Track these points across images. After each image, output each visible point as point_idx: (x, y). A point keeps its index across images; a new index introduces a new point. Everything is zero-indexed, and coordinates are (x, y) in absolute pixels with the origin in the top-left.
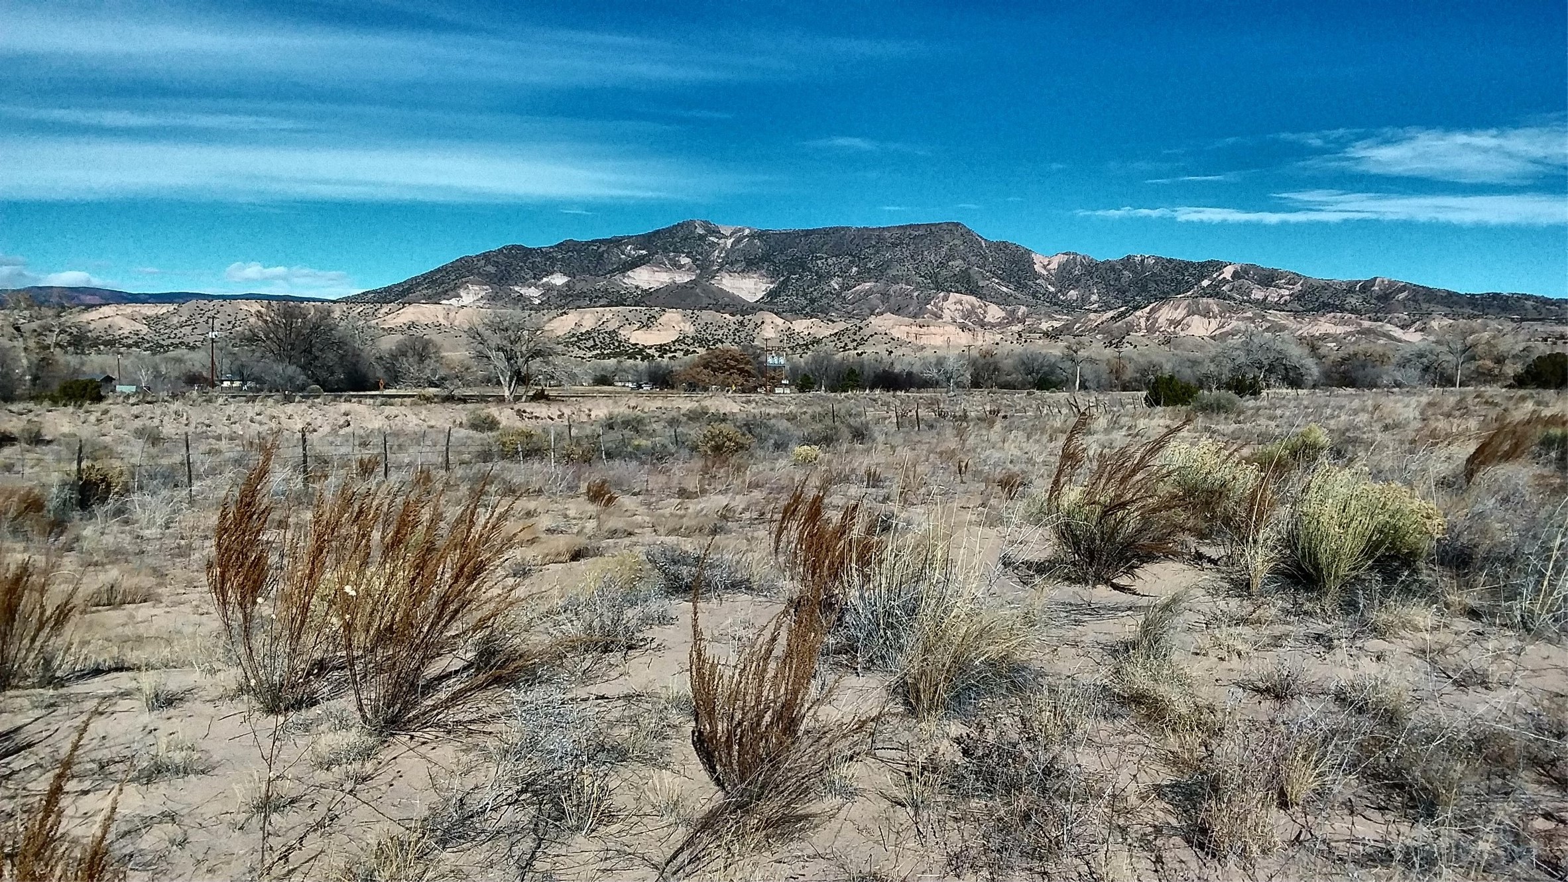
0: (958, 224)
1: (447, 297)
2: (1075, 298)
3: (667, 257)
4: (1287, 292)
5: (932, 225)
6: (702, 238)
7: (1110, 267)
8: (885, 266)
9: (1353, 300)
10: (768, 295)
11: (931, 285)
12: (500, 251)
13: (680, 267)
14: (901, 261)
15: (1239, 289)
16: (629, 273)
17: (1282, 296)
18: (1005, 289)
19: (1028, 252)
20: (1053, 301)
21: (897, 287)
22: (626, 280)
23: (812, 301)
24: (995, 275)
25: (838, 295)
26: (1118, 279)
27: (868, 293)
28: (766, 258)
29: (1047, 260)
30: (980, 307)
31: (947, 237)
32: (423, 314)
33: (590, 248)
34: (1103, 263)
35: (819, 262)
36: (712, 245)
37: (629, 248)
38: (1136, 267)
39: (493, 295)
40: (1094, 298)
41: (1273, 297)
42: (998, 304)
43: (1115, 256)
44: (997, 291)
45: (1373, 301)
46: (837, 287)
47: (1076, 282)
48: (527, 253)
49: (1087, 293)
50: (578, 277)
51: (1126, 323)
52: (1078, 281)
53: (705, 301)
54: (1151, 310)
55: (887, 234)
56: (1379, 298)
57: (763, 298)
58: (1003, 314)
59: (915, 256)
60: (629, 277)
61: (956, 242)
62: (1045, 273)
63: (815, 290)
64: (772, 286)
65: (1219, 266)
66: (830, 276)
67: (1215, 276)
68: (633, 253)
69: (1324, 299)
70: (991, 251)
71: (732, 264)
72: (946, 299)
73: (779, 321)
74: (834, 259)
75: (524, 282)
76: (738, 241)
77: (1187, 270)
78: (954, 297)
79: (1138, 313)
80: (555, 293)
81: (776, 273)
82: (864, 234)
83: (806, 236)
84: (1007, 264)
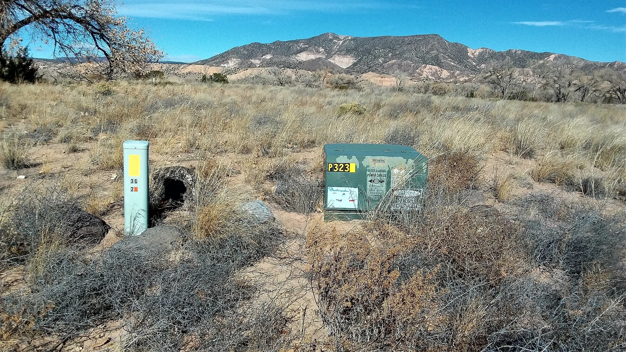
0: (437, 35)
1: (223, 63)
2: (484, 68)
5: (425, 35)
6: (331, 40)
7: (501, 54)
8: (403, 53)
10: (353, 65)
11: (421, 61)
12: (250, 45)
13: (319, 52)
14: (410, 51)
18: (453, 64)
19: (466, 47)
20: (474, 70)
21: (405, 62)
23: (370, 68)
24: (450, 57)
25: (381, 65)
26: (504, 60)
27: (393, 65)
28: (355, 49)
29: (474, 51)
30: (440, 71)
31: (431, 41)
33: (286, 44)
34: (498, 52)
35: (376, 51)
36: (335, 43)
38: (512, 55)
39: (241, 62)
42: (448, 70)
43: (504, 50)
44: (449, 65)
46: (381, 62)
47: (484, 61)
48: (260, 45)
49: (489, 66)
50: (274, 56)
55: (406, 39)
58: (449, 74)
60: (297, 56)
61: (435, 43)
62: (472, 56)
63: (372, 63)
64: (355, 61)
65: (548, 54)
66: (379, 57)
68: (302, 46)
70: (450, 47)
71: (341, 51)
72: (425, 67)
74: (383, 50)
75: (255, 58)
76: (345, 42)
77: (534, 56)
78: (428, 66)
80: (265, 62)
81: (357, 56)
82: (397, 39)
83: (372, 40)
84: (456, 53)
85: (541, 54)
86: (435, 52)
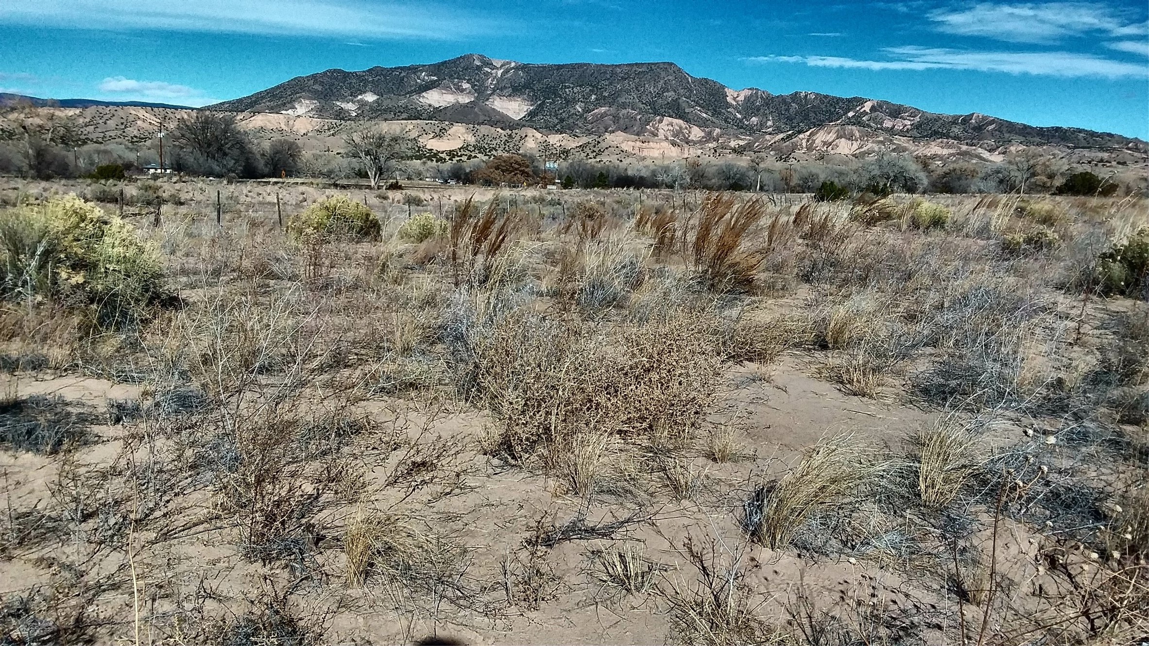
0: (671, 64)
1: (285, 108)
2: (755, 123)
3: (452, 83)
4: (909, 123)
5: (653, 64)
6: (479, 68)
7: (782, 100)
8: (616, 95)
9: (956, 130)
10: (529, 115)
11: (650, 111)
12: (325, 73)
13: (462, 91)
14: (628, 92)
15: (874, 120)
16: (424, 94)
17: (906, 125)
18: (705, 115)
19: (723, 87)
20: (741, 126)
21: (624, 111)
22: (421, 100)
23: (562, 120)
24: (698, 104)
25: (581, 116)
26: (787, 110)
27: (603, 115)
28: (527, 86)
29: (736, 94)
30: (686, 128)
31: (663, 74)
32: (269, 121)
33: (394, 74)
34: (778, 97)
35: (567, 90)
36: (487, 74)
37: (423, 74)
38: (801, 101)
39: (320, 108)
40: (770, 123)
41: (899, 126)
42: (699, 127)
43: (787, 92)
44: (699, 117)
45: (970, 131)
46: (580, 110)
47: (756, 111)
48: (346, 75)
49: (765, 119)
50: (385, 96)
51: (792, 143)
52: (758, 110)
53: (482, 118)
54: (810, 134)
55: (619, 70)
56: (974, 129)
57: (525, 117)
58: (703, 134)
59: (639, 88)
60: (424, 97)
61: (670, 77)
62: (734, 103)
63: (564, 112)
64: (532, 108)
65: (861, 101)
66: (575, 101)
67: (858, 109)
68: (426, 78)
69: (935, 128)
70: (695, 86)
71: (501, 90)
72: (661, 121)
73: (538, 135)
74: (578, 88)
75: (344, 99)
76: (507, 71)
77: (838, 103)
78: (667, 120)
79: (801, 136)
80: (368, 108)
81: (534, 98)
82: (601, 69)
83: (557, 69)
84: (707, 96)
85: (849, 101)
86: (671, 93)
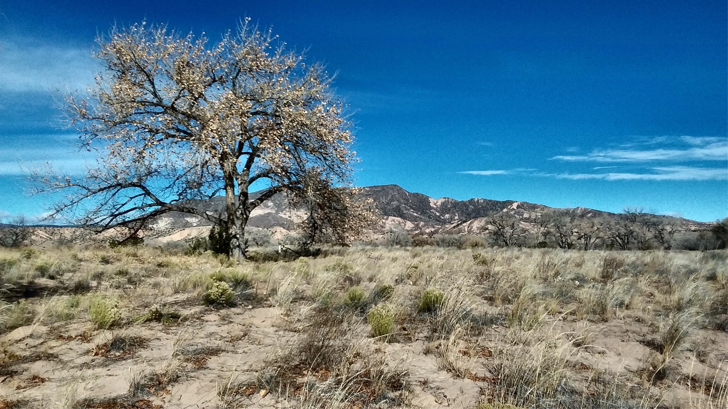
0: (396, 185)
2: (448, 218)
4: (540, 214)
5: (385, 186)
7: (464, 203)
11: (382, 213)
13: (268, 207)
15: (518, 213)
17: (536, 216)
18: (415, 214)
19: (428, 197)
20: (438, 220)
24: (412, 208)
26: (467, 209)
29: (435, 201)
30: (403, 222)
34: (460, 202)
38: (475, 204)
39: (175, 222)
40: (456, 218)
42: (411, 221)
43: (466, 199)
44: (412, 215)
47: (448, 211)
49: (453, 216)
51: (459, 229)
53: (273, 222)
54: (470, 223)
57: (304, 221)
58: (413, 226)
61: (394, 193)
62: (435, 207)
65: (511, 203)
67: (509, 207)
70: (411, 197)
72: (387, 219)
73: (284, 231)
75: (191, 216)
77: (497, 205)
78: (391, 218)
79: (464, 224)
84: (418, 203)
85: (504, 203)
86: (396, 202)
